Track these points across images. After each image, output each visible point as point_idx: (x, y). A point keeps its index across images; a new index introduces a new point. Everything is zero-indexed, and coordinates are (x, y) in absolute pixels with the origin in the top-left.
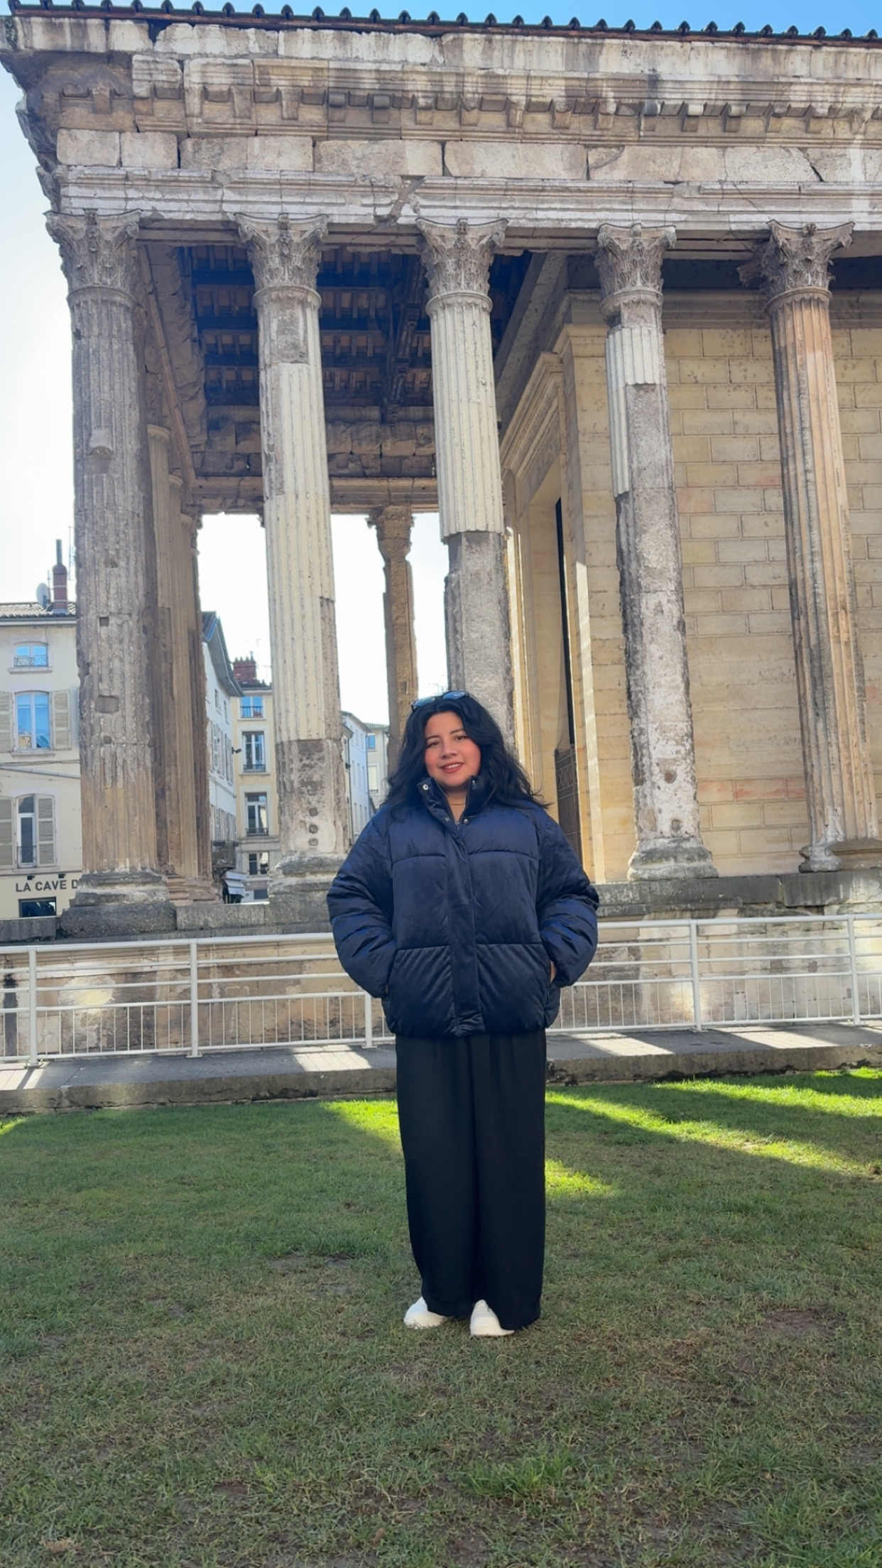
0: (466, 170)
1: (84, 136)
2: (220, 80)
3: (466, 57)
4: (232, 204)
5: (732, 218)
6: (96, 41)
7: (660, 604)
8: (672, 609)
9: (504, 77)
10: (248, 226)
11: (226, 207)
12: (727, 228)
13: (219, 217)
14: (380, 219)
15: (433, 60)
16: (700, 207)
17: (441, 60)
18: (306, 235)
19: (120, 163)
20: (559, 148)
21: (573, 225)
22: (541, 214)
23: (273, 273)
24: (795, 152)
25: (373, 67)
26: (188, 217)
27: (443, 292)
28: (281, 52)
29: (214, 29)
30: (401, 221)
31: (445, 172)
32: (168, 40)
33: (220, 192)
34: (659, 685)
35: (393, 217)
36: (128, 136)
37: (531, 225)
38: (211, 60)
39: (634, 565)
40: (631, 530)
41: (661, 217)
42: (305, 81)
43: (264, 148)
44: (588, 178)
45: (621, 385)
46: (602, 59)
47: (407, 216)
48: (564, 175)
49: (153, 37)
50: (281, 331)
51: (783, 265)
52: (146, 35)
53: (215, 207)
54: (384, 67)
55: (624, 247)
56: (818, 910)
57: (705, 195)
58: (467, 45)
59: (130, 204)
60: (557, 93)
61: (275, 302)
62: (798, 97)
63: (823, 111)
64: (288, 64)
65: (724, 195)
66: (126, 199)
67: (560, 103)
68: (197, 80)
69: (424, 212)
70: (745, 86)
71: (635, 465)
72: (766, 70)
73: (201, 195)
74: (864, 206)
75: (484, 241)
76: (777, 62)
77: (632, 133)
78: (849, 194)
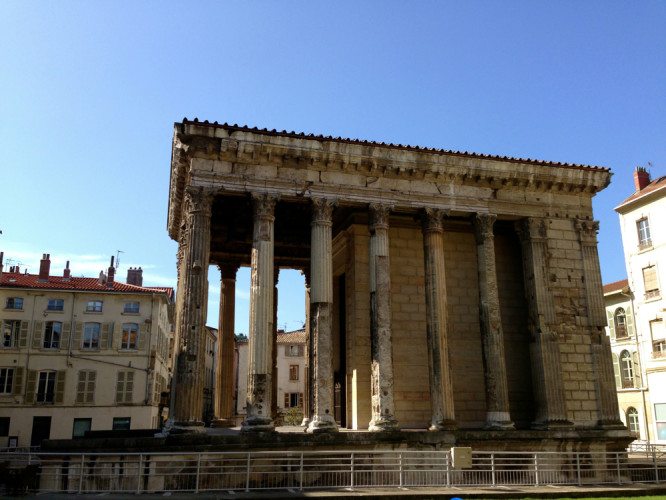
0: (327, 181)
1: (201, 160)
2: (250, 149)
3: (331, 148)
4: (249, 187)
5: (412, 203)
6: (211, 134)
7: (384, 332)
9: (342, 155)
12: (409, 206)
13: (244, 190)
14: (297, 195)
15: (320, 148)
16: (402, 199)
18: (273, 199)
19: (213, 170)
20: (358, 176)
21: (361, 201)
22: (351, 197)
23: (261, 210)
24: (433, 184)
25: (300, 149)
26: (234, 189)
27: (317, 220)
28: (271, 142)
29: (250, 133)
30: (305, 196)
31: (320, 181)
32: (234, 135)
33: (245, 182)
35: (302, 194)
36: (216, 162)
37: (347, 200)
38: (248, 143)
39: (376, 317)
40: (375, 305)
41: (390, 201)
42: (278, 151)
43: (261, 169)
44: (367, 187)
45: (376, 255)
46: (374, 153)
48: (359, 185)
49: (230, 134)
50: (262, 230)
51: (428, 220)
52: (227, 134)
53: (243, 187)
54: (304, 149)
55: (377, 210)
56: (434, 445)
57: (404, 195)
58: (331, 145)
59: (214, 184)
60: (359, 161)
61: (260, 220)
62: (434, 169)
63: (442, 173)
64: (272, 146)
65: (410, 196)
66: (213, 182)
67: (359, 164)
68: (242, 148)
69: (312, 193)
70: (418, 164)
71: (378, 283)
72: (424, 160)
73: (238, 183)
74: (454, 202)
75: (332, 205)
76: (428, 158)
77: (382, 174)
78: (449, 199)
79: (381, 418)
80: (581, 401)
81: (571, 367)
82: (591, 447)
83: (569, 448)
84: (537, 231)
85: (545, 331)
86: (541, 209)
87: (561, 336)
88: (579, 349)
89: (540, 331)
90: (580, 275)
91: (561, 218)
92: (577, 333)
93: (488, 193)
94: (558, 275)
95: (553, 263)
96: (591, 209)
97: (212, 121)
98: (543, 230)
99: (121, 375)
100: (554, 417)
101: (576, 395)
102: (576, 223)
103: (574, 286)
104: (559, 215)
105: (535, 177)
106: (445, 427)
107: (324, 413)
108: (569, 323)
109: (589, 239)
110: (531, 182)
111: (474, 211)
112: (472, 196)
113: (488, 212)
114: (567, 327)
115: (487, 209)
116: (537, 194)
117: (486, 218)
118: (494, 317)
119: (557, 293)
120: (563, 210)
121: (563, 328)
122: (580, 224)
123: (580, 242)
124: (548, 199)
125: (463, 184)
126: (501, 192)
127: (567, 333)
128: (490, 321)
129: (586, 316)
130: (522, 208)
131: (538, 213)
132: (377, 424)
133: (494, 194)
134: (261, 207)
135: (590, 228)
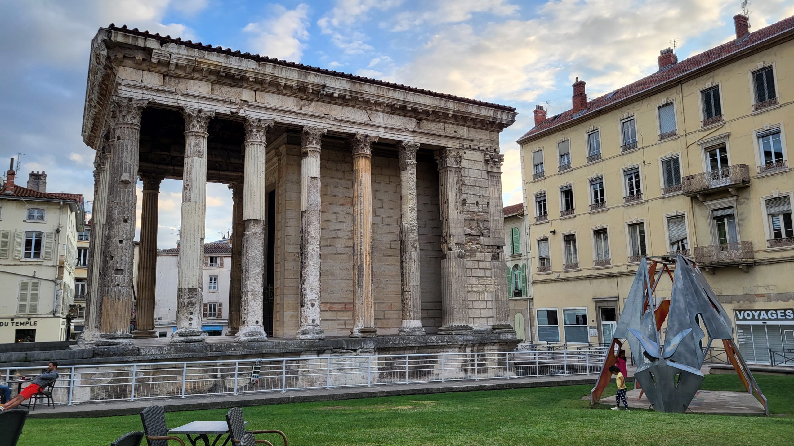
0: (262, 101)
1: (130, 70)
2: (184, 62)
3: (267, 69)
4: (182, 102)
5: (344, 128)
6: (141, 43)
7: (314, 248)
8: (317, 250)
9: (278, 77)
10: (187, 110)
11: (179, 101)
12: (342, 131)
13: (176, 105)
14: (232, 113)
15: (256, 68)
16: (335, 123)
17: (259, 68)
18: (207, 115)
19: (142, 81)
20: (293, 98)
21: (296, 123)
22: (285, 119)
23: (194, 126)
24: (363, 111)
25: (236, 67)
26: (165, 103)
27: (251, 140)
28: (206, 57)
29: (183, 47)
30: (239, 114)
31: (256, 101)
32: (166, 47)
33: (177, 96)
34: (312, 275)
35: (236, 113)
36: (146, 72)
37: (282, 121)
38: (181, 56)
39: (306, 234)
40: (306, 223)
41: (323, 125)
42: (213, 68)
43: (194, 84)
44: (301, 109)
45: (307, 176)
46: (309, 77)
47: (242, 113)
48: (294, 107)
49: (161, 45)
50: (195, 146)
51: (359, 145)
52: (159, 44)
53: (175, 101)
54: (240, 68)
55: (311, 132)
56: (355, 350)
57: (336, 120)
58: (267, 66)
59: (144, 96)
60: (294, 84)
61: (193, 135)
62: (366, 97)
63: (373, 102)
64: (207, 61)
65: (342, 121)
66: (143, 94)
67: (295, 87)
68: (175, 61)
69: (247, 112)
70: (351, 92)
71: (309, 203)
72: (357, 87)
73: (170, 96)
74: (383, 130)
75: (266, 125)
76: (361, 86)
77: (316, 98)
78: (378, 127)
79: (308, 327)
80: (480, 309)
81: (474, 281)
82: (486, 348)
83: (468, 349)
84: (453, 160)
85: (456, 250)
86: (457, 141)
87: (468, 254)
88: (481, 265)
89: (450, 249)
90: (486, 201)
91: (474, 150)
92: (480, 252)
93: (412, 124)
94: (468, 201)
95: (465, 189)
96: (498, 144)
97: (142, 30)
98: (459, 159)
99: (24, 286)
100: (457, 324)
101: (476, 305)
102: (485, 154)
103: (480, 210)
104: (472, 147)
105: (454, 111)
106: (365, 335)
107: (254, 324)
108: (474, 242)
109: (495, 170)
110: (450, 115)
111: (400, 139)
112: (399, 124)
113: (412, 141)
114: (473, 246)
115: (412, 138)
116: (455, 126)
117: (410, 146)
118: (413, 236)
119: (466, 216)
120: (475, 143)
121: (470, 247)
122: (488, 156)
123: (488, 172)
124: (464, 132)
125: (391, 113)
126: (424, 123)
127: (472, 251)
128: (409, 239)
129: (489, 237)
130: (442, 139)
131: (455, 144)
132: (304, 333)
133: (418, 124)
134: (195, 122)
135: (496, 160)
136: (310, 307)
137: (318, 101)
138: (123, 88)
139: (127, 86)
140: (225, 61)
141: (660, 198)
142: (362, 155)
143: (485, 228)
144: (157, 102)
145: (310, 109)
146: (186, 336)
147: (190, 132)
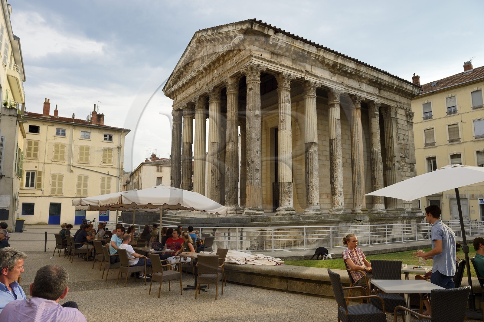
0: (315, 72)
1: (256, 48)
2: (284, 45)
3: (321, 53)
5: (350, 91)
6: (266, 32)
9: (325, 58)
10: (284, 74)
11: (279, 69)
12: (349, 93)
13: (277, 70)
14: (302, 78)
16: (346, 88)
17: (317, 52)
18: (291, 78)
19: (262, 55)
20: (328, 71)
21: (330, 87)
22: (326, 83)
23: (286, 84)
24: (357, 82)
25: (308, 50)
26: (273, 69)
28: (294, 43)
29: (285, 36)
30: (305, 79)
31: (312, 71)
32: (277, 35)
33: (277, 65)
35: (304, 78)
36: (263, 50)
38: (284, 41)
39: (336, 153)
40: (336, 146)
41: (341, 88)
42: (296, 49)
43: (285, 59)
44: (331, 78)
45: (334, 118)
46: (338, 59)
48: (328, 77)
49: (275, 34)
50: (286, 97)
51: (356, 102)
52: (274, 33)
53: (277, 68)
54: (310, 51)
55: (336, 93)
56: (360, 221)
57: (347, 86)
58: (321, 51)
59: (263, 64)
60: (331, 63)
61: (285, 90)
62: (361, 74)
63: (364, 77)
64: (295, 45)
65: (349, 87)
66: (262, 63)
67: (331, 65)
68: (280, 44)
69: (309, 78)
70: (356, 70)
71: (337, 134)
72: (358, 68)
73: (274, 65)
74: (365, 94)
75: (317, 86)
76: (360, 67)
77: (338, 72)
78: (364, 91)
79: (340, 207)
82: (411, 221)
83: (405, 222)
84: (394, 113)
85: (397, 165)
86: (395, 103)
87: (401, 167)
88: (407, 174)
89: (394, 165)
90: (407, 138)
91: (402, 109)
92: (406, 167)
93: (376, 91)
94: (401, 137)
95: (399, 130)
96: (411, 106)
97: (268, 24)
98: (396, 113)
99: (103, 179)
100: (399, 207)
102: (406, 112)
103: (405, 143)
104: (401, 107)
105: (397, 86)
106: (364, 212)
107: (317, 204)
108: (403, 161)
109: (410, 121)
110: (395, 88)
111: (373, 100)
112: (372, 91)
113: (377, 101)
114: (403, 163)
115: (377, 99)
116: (394, 94)
117: (377, 104)
118: (380, 156)
119: (400, 146)
120: (402, 105)
121: (402, 164)
122: (408, 113)
123: (408, 122)
124: (397, 98)
125: (369, 84)
126: (382, 91)
127: (403, 166)
128: (378, 158)
129: (409, 158)
130: (389, 101)
131: (394, 105)
132: (338, 210)
133: (379, 92)
134: (286, 82)
135: (412, 115)
136: (340, 196)
137: (339, 74)
138: (254, 58)
139: (255, 57)
140: (303, 46)
141: (472, 141)
142: (358, 108)
143: (407, 154)
144: (269, 68)
145: (335, 79)
146: (289, 211)
147: (284, 88)
